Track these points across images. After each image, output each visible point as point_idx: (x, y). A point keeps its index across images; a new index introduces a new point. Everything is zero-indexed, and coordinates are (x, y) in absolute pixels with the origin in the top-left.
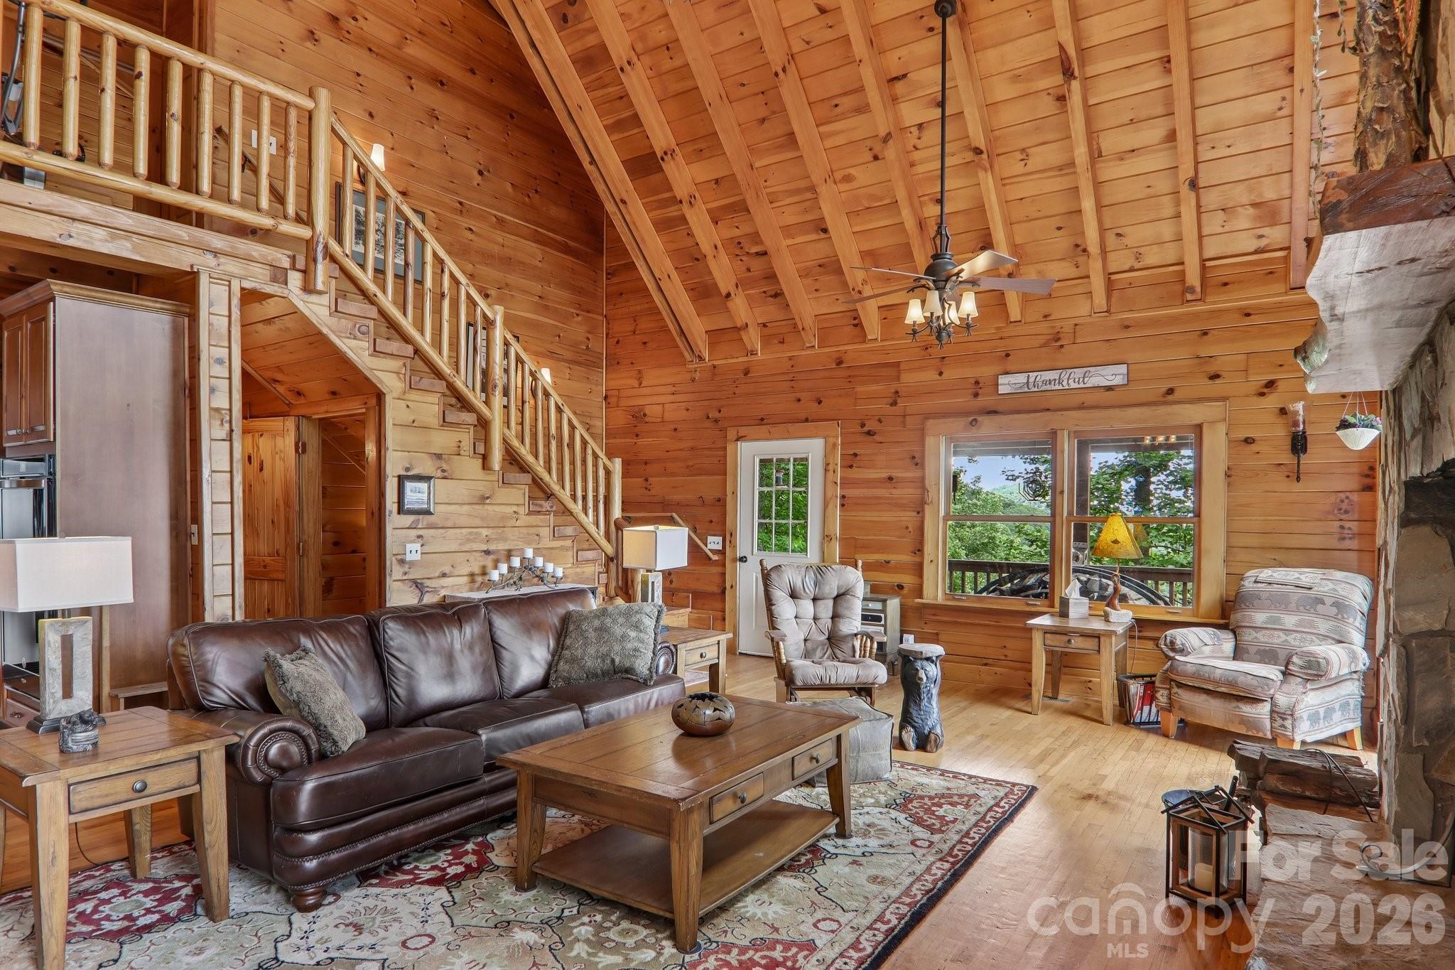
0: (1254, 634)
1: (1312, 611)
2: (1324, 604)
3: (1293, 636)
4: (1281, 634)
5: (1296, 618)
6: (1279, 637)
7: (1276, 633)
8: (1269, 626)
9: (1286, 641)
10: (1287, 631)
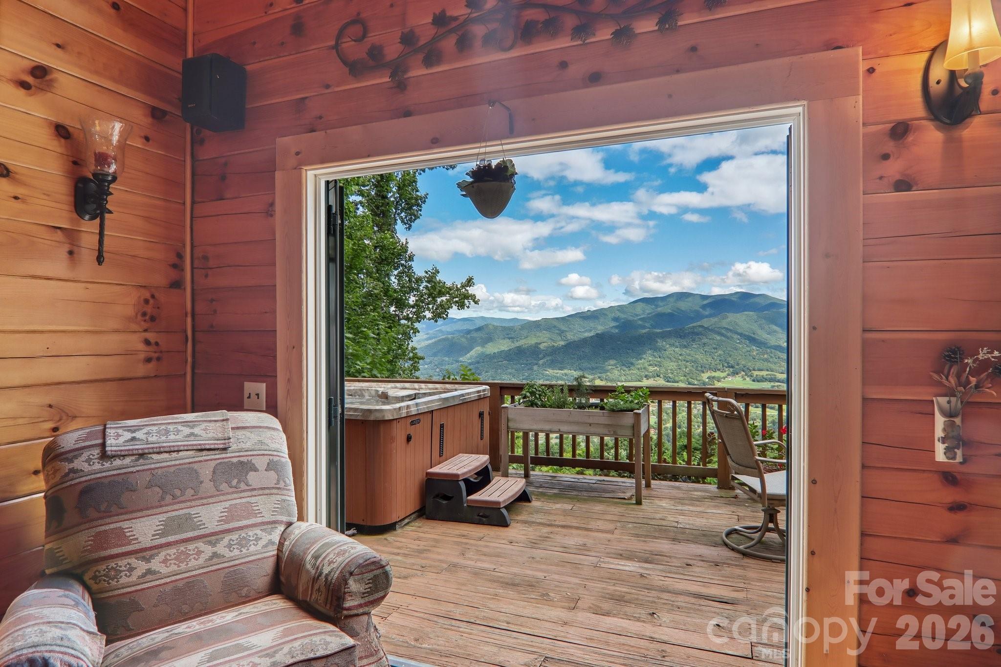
0: (141, 567)
1: (243, 486)
2: (256, 470)
3: (226, 541)
4: (201, 545)
5: (220, 507)
6: (199, 553)
7: (191, 546)
8: (171, 539)
9: (215, 555)
10: (212, 537)
